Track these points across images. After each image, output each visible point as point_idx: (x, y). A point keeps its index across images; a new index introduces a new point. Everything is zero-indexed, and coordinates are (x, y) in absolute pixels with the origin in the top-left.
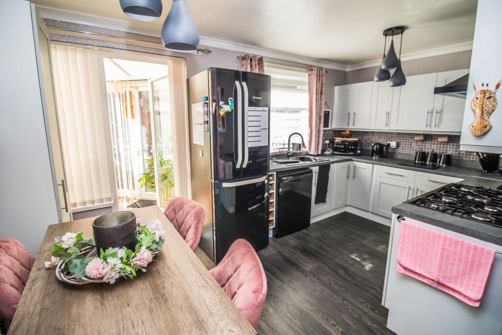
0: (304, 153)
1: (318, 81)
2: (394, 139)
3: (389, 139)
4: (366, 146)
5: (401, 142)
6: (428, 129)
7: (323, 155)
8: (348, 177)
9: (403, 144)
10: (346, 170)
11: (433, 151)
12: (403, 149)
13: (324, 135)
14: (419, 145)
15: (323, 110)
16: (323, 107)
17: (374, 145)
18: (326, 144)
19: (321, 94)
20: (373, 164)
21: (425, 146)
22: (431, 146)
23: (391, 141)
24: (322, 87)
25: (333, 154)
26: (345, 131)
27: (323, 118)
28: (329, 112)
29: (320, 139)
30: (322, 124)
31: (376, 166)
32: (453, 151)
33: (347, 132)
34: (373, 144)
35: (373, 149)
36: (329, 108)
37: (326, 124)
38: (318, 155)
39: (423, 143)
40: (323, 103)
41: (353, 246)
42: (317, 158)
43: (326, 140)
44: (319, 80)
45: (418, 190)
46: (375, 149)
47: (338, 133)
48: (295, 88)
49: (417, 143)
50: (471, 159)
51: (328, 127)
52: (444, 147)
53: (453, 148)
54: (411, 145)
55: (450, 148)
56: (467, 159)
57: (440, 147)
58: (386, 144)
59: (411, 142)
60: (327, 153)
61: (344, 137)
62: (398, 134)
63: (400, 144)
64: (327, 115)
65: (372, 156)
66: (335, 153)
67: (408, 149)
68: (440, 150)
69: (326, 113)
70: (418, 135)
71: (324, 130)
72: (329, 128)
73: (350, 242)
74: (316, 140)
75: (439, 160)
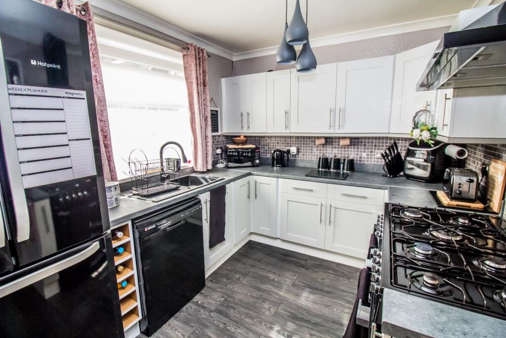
0: (188, 170)
1: (198, 66)
2: (293, 144)
3: (288, 144)
4: (264, 153)
5: (301, 146)
6: (332, 131)
7: (214, 169)
8: (249, 197)
9: (304, 149)
10: (246, 188)
11: (335, 156)
12: (303, 155)
13: (213, 142)
14: (320, 150)
15: (209, 109)
16: (208, 104)
17: (274, 152)
18: (217, 154)
19: (204, 85)
20: (277, 177)
21: (326, 150)
22: (332, 150)
23: (290, 146)
24: (204, 76)
25: (227, 167)
26: (239, 136)
27: (209, 120)
28: (217, 111)
29: (208, 149)
30: (209, 128)
31: (280, 180)
32: (354, 154)
33: (242, 138)
34: (272, 152)
35: (273, 157)
36: (217, 107)
37: (215, 128)
38: (208, 171)
39: (323, 147)
40: (208, 98)
41: (269, 309)
42: (207, 176)
43: (218, 148)
44: (200, 64)
45: (331, 206)
46: (275, 157)
47: (231, 139)
48: (166, 72)
49: (317, 147)
50: (373, 163)
51: (217, 131)
52: (345, 151)
53: (354, 151)
54: (312, 150)
55: (351, 151)
56: (369, 163)
57: (341, 151)
58: (286, 150)
59: (312, 147)
60: (220, 166)
61: (238, 144)
62: (298, 137)
63: (301, 149)
64: (215, 116)
65: (273, 166)
66: (231, 164)
67: (309, 155)
68: (341, 154)
69: (214, 112)
70: (318, 138)
71: (213, 136)
72: (219, 133)
73: (265, 300)
74: (203, 151)
75: (342, 165)
